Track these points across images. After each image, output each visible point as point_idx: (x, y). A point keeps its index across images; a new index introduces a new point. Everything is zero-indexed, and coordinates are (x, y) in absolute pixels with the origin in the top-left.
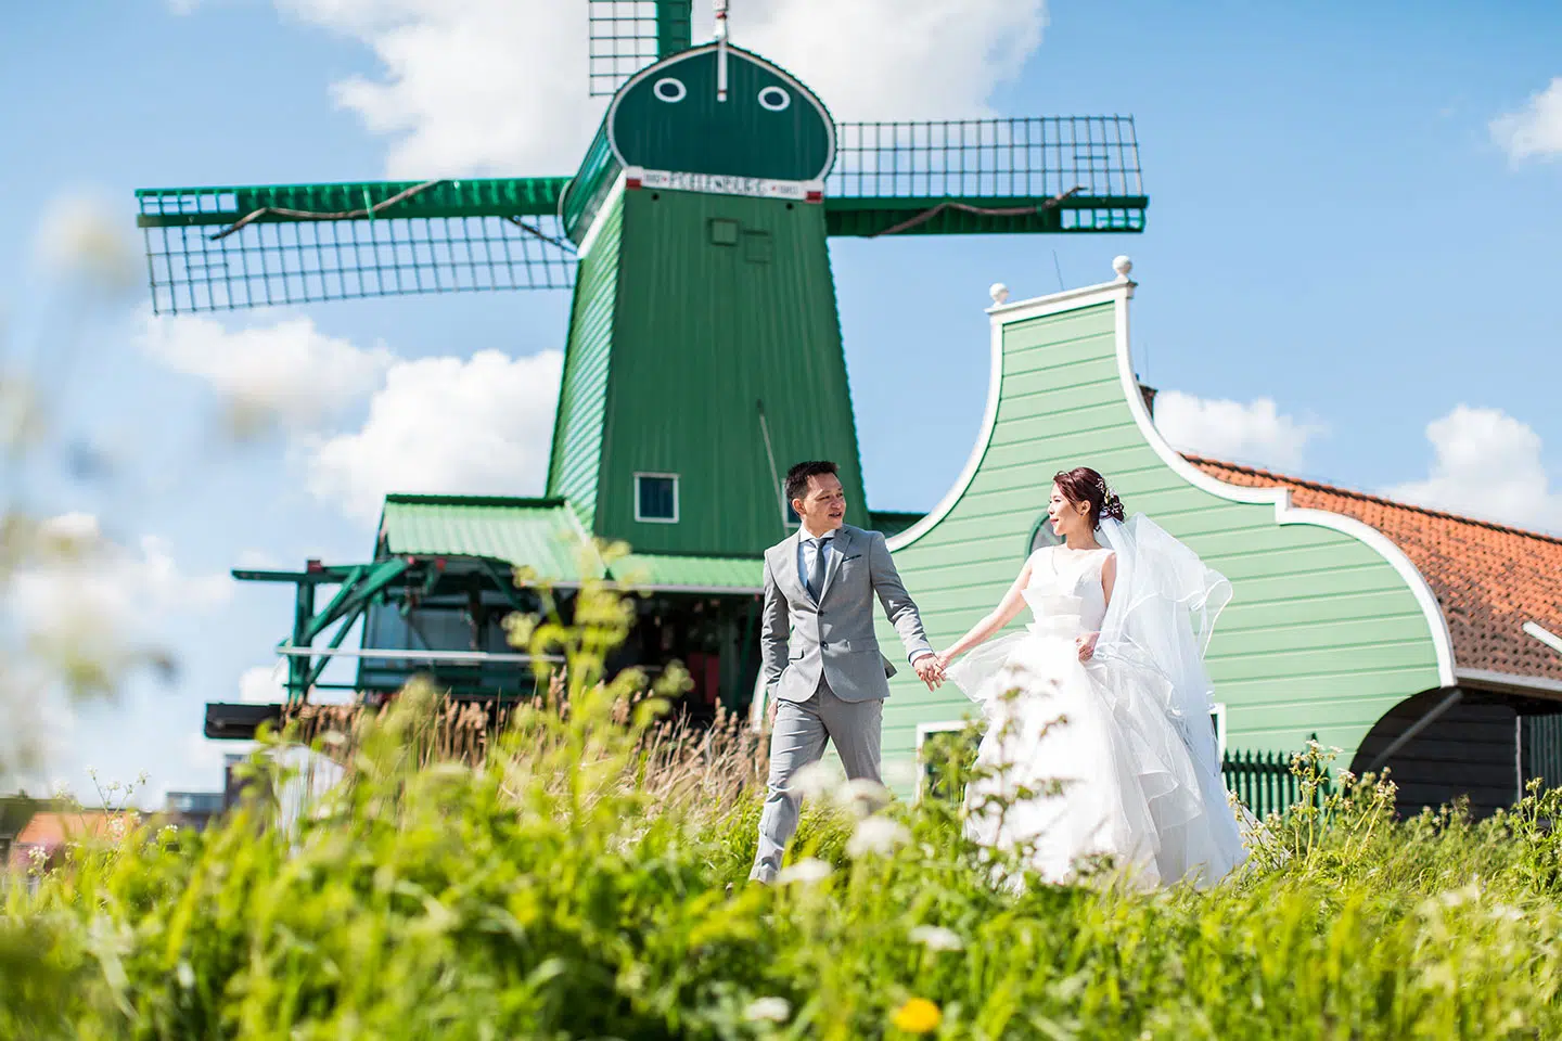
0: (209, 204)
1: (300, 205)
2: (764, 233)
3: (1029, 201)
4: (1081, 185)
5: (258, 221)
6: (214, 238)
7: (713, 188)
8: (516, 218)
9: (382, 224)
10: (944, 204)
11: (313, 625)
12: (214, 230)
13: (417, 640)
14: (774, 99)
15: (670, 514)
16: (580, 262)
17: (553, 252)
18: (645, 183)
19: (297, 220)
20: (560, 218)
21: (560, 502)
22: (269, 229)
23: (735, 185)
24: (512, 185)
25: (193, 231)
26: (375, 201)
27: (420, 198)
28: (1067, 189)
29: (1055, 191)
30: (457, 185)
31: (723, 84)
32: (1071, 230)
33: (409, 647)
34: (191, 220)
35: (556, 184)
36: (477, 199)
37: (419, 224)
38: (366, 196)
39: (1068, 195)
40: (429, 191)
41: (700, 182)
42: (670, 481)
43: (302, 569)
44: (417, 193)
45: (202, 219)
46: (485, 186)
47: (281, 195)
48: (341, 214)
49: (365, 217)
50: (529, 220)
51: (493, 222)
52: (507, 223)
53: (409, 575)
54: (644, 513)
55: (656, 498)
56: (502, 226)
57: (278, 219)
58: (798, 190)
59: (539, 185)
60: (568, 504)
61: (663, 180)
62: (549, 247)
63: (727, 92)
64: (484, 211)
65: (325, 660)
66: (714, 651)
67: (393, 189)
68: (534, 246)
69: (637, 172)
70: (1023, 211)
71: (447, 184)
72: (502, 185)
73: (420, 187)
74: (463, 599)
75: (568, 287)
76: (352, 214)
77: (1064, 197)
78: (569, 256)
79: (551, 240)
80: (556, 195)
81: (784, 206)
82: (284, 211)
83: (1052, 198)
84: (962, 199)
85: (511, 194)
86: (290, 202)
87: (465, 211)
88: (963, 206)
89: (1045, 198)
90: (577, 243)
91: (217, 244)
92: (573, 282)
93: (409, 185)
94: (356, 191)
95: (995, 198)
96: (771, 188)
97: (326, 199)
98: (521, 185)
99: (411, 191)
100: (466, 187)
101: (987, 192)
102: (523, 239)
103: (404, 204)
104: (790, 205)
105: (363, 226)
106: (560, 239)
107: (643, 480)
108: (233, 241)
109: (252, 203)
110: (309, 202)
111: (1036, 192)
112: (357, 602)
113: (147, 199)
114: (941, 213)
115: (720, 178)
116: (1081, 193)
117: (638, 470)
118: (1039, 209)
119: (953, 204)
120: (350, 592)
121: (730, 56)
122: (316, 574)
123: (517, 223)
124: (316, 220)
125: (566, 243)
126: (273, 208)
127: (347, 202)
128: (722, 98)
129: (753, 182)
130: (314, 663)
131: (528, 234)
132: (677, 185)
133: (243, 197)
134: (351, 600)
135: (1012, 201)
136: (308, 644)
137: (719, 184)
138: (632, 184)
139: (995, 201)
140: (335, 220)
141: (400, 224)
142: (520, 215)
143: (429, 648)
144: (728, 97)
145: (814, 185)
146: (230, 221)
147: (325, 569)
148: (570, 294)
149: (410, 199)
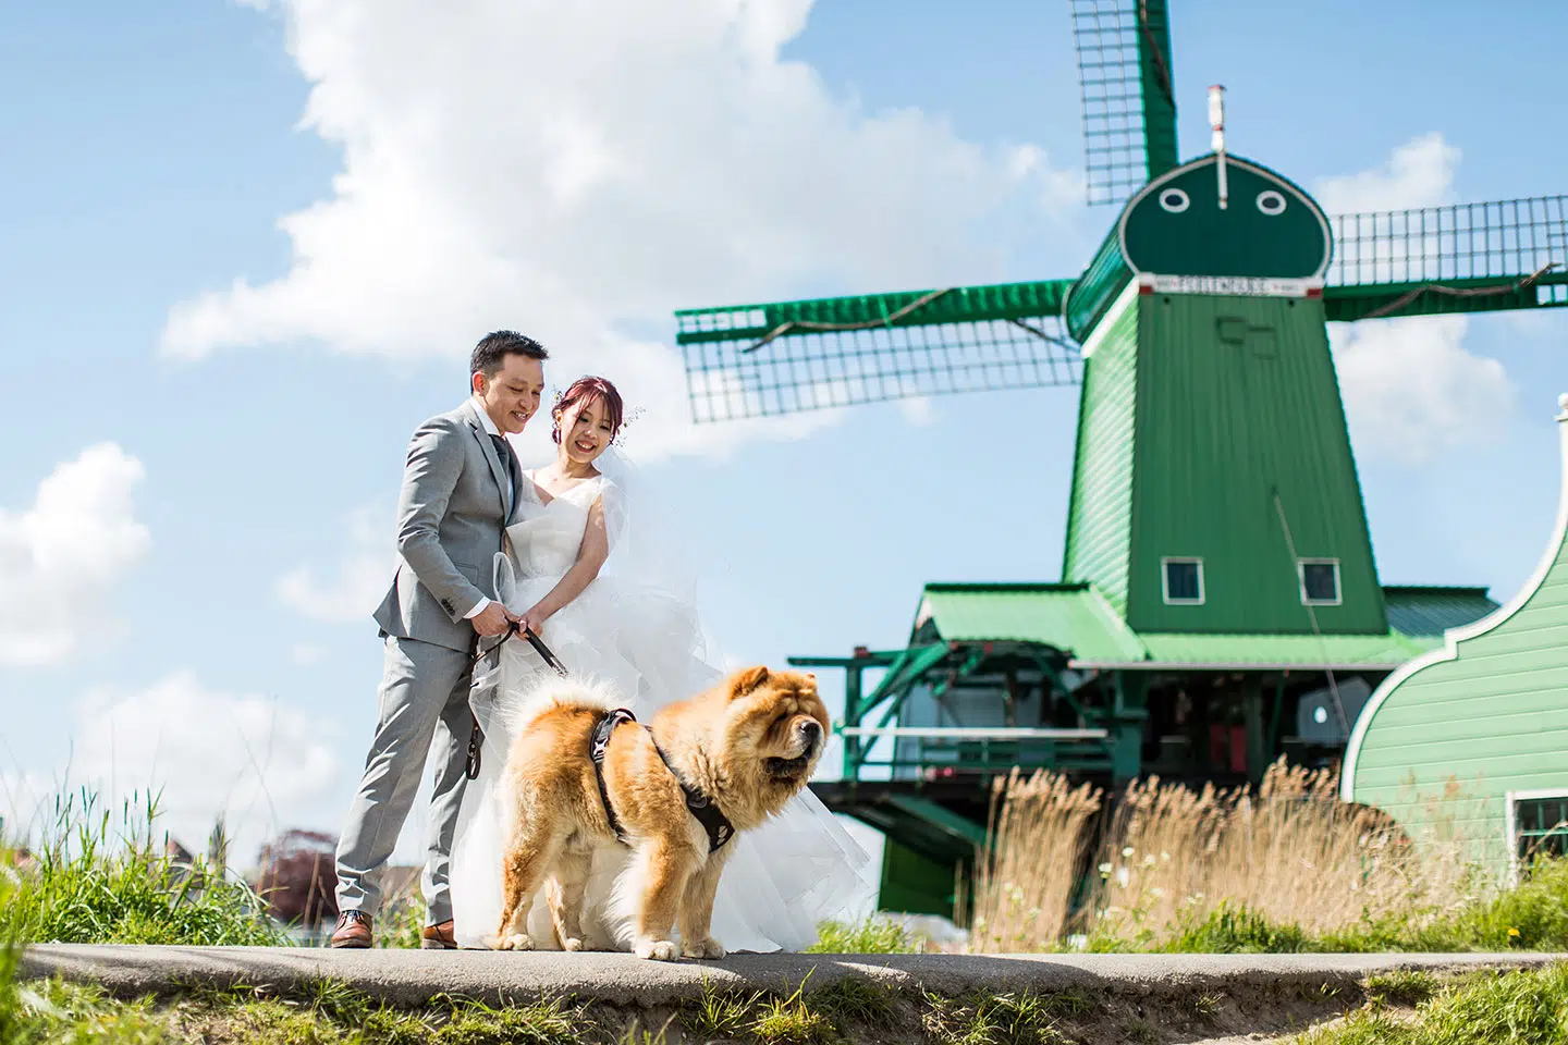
0: (740, 321)
1: (822, 317)
2: (1266, 329)
3: (1504, 279)
4: (1555, 261)
5: (786, 334)
6: (746, 351)
7: (1219, 289)
8: (1020, 320)
9: (898, 332)
10: (1424, 288)
11: (861, 707)
12: (745, 344)
13: (948, 718)
14: (1271, 203)
15: (1195, 594)
16: (1087, 362)
17: (1057, 351)
18: (1156, 288)
19: (819, 331)
20: (1063, 319)
21: (1084, 586)
22: (795, 340)
23: (1240, 285)
24: (1015, 290)
25: (727, 346)
26: (891, 310)
27: (932, 307)
28: (1542, 265)
29: (1530, 270)
30: (964, 292)
31: (1223, 191)
32: (1546, 306)
33: (941, 724)
34: (724, 335)
35: (1057, 288)
36: (983, 305)
37: (932, 330)
38: (883, 307)
39: (1544, 272)
40: (939, 299)
41: (1207, 284)
42: (1194, 566)
43: (849, 654)
44: (929, 302)
45: (735, 335)
46: (990, 292)
47: (805, 308)
48: (860, 324)
49: (882, 326)
50: (1033, 322)
51: (1000, 326)
52: (1014, 327)
53: (952, 659)
54: (1172, 594)
55: (1183, 582)
56: (1009, 330)
57: (804, 331)
58: (1299, 287)
59: (1040, 288)
60: (1093, 588)
61: (1172, 284)
62: (1053, 346)
63: (1228, 200)
64: (990, 316)
65: (873, 740)
66: (1240, 721)
67: (906, 299)
68: (1039, 344)
69: (1149, 279)
70: (1499, 290)
71: (955, 292)
72: (1006, 290)
73: (931, 296)
74: (1000, 678)
75: (1073, 382)
76: (871, 323)
77: (1539, 275)
78: (1072, 355)
79: (1055, 341)
80: (1058, 297)
81: (1285, 302)
82: (809, 324)
83: (1528, 276)
84: (1439, 282)
85: (1015, 299)
86: (813, 315)
87: (974, 316)
88: (1442, 289)
89: (1519, 276)
90: (1081, 340)
91: (749, 357)
92: (1079, 377)
93: (920, 294)
94: (872, 302)
95: (1472, 279)
96: (1273, 287)
97: (845, 312)
98: (1023, 290)
99: (923, 300)
100: (973, 293)
101: (1464, 273)
102: (1029, 340)
103: (918, 313)
104: (1291, 302)
105: (880, 334)
106: (1062, 337)
107: (1171, 567)
108: (763, 353)
109: (779, 317)
110: (830, 314)
111: (1512, 271)
112: (902, 685)
113: (686, 319)
114: (1420, 297)
115: (1225, 280)
116: (1556, 270)
117: (1165, 554)
118: (1516, 287)
119: (1432, 287)
120: (895, 676)
121: (1228, 166)
122: (863, 659)
123: (1021, 325)
124: (837, 331)
125: (1070, 342)
126: (799, 322)
127: (865, 313)
128: (1223, 205)
129: (1256, 283)
130: (864, 741)
131: (1033, 336)
132: (1186, 289)
133: (771, 312)
134: (897, 683)
135: (1488, 281)
136: (857, 724)
137: (1224, 286)
138: (1145, 290)
139: (1472, 282)
140: (855, 330)
141: (914, 331)
142: (1024, 317)
143: (960, 725)
144: (1228, 204)
145: (1315, 282)
146: (760, 335)
147: (871, 655)
148: (1078, 389)
149: (922, 308)
